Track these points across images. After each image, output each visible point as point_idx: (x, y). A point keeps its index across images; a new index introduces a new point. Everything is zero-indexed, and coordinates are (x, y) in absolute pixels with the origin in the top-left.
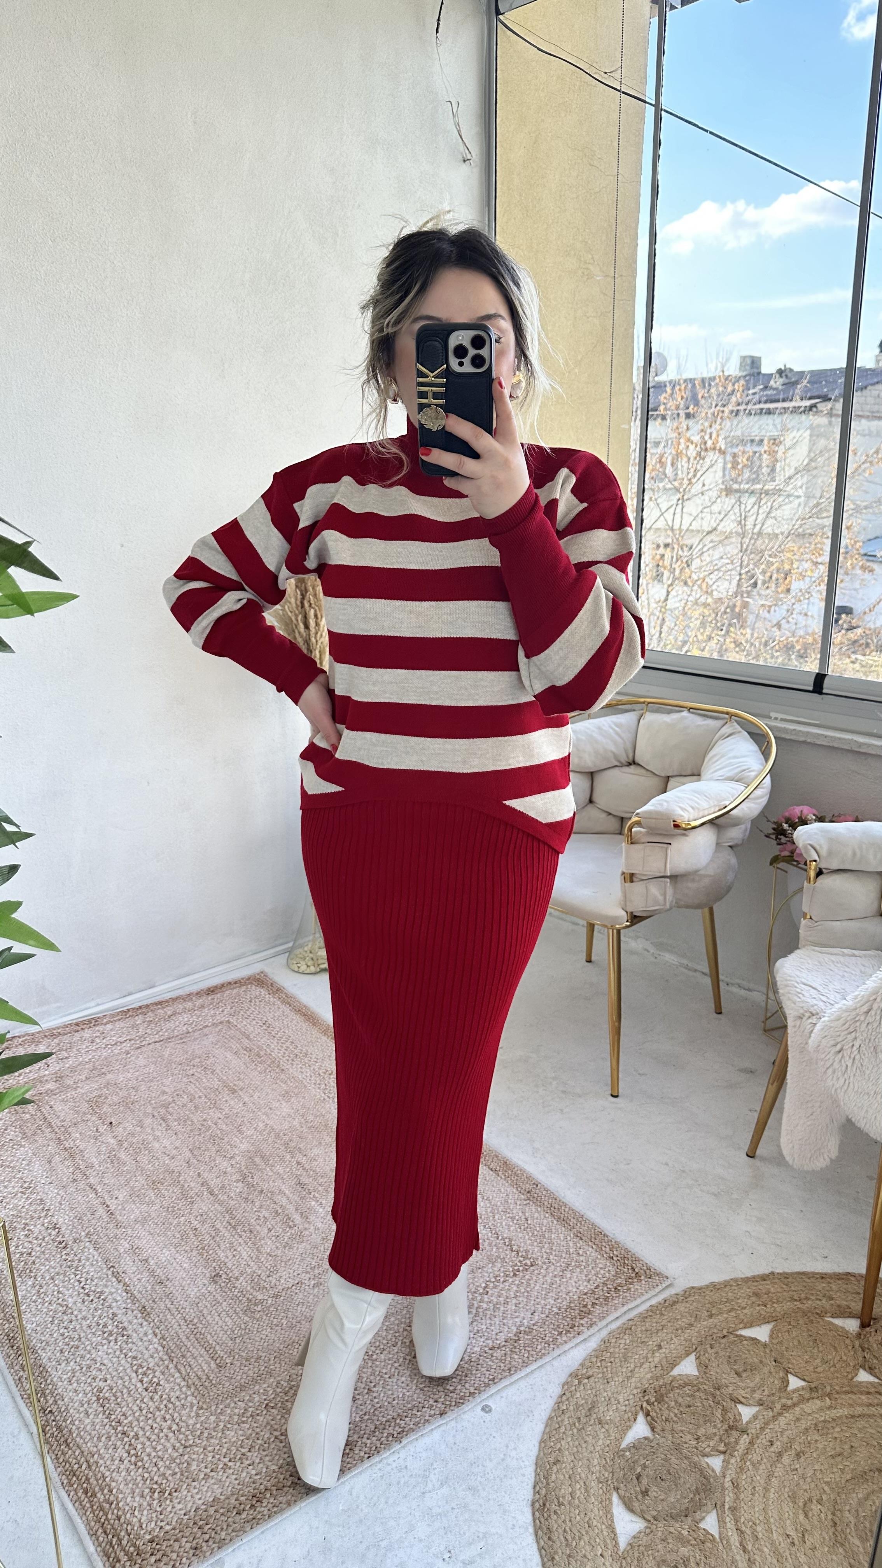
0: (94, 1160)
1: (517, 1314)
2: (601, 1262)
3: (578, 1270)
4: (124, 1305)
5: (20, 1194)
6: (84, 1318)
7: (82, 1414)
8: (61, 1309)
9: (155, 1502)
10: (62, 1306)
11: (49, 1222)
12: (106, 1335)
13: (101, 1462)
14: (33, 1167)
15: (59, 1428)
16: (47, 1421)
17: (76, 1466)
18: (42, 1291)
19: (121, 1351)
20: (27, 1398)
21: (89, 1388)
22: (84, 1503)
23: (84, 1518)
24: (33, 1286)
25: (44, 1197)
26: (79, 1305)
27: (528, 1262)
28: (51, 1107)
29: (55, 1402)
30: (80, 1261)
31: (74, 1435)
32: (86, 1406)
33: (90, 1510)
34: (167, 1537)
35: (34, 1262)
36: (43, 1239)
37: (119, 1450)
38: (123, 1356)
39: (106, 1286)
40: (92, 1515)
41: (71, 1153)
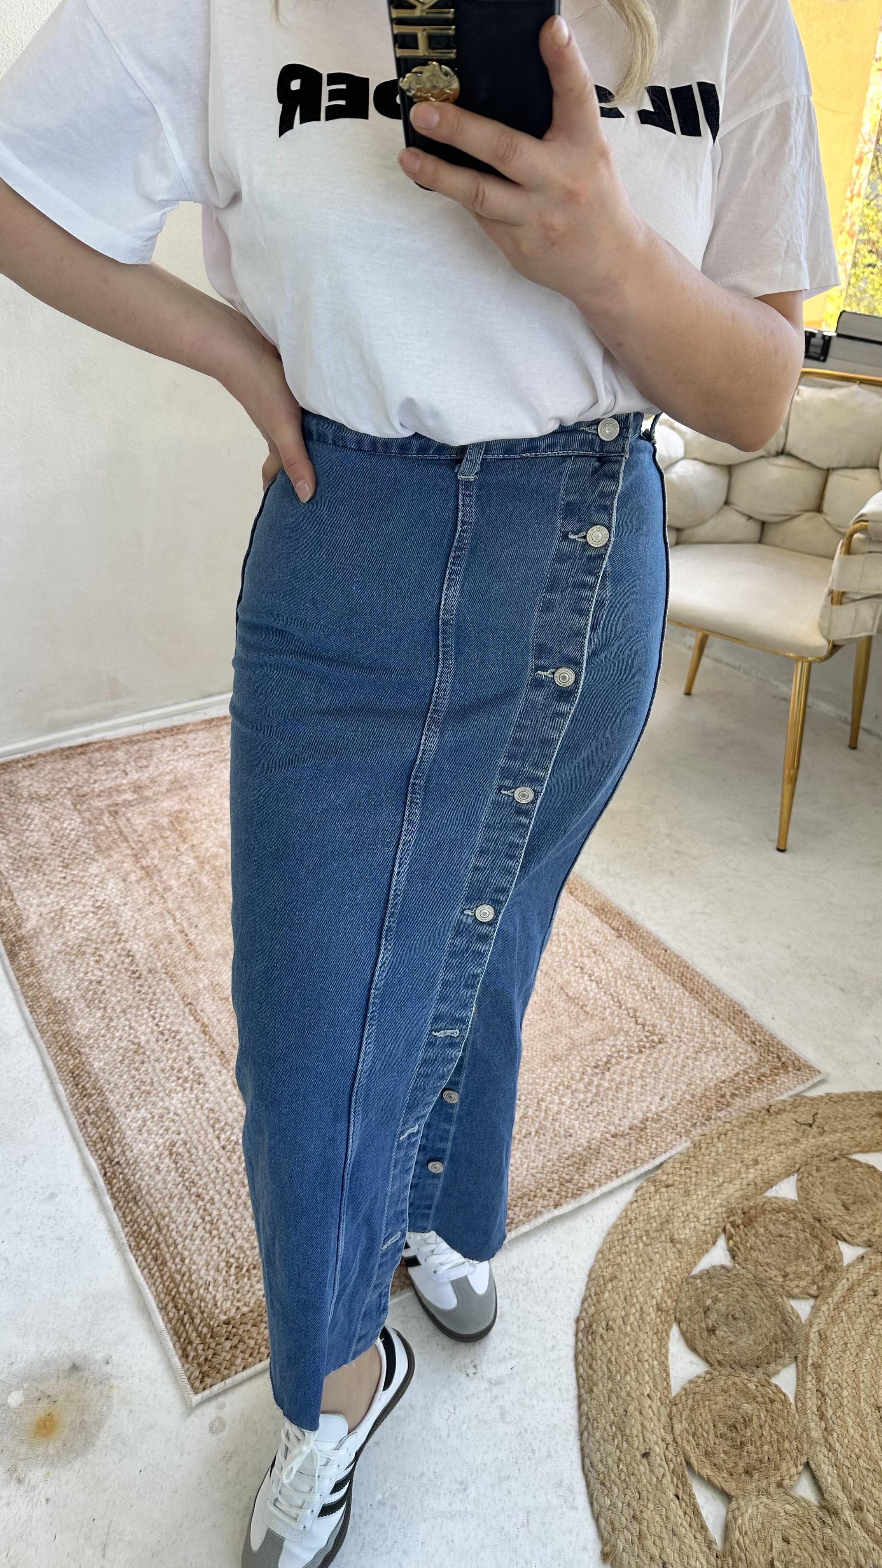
0: (173, 883)
1: (643, 1098)
2: (742, 1047)
3: (714, 1053)
4: (201, 1049)
5: (91, 915)
6: (157, 1060)
7: (153, 1170)
8: (132, 1047)
9: (232, 1278)
10: (134, 1044)
11: (123, 949)
12: (180, 1081)
13: (173, 1226)
14: (106, 884)
15: (126, 1182)
16: (114, 1173)
17: (145, 1228)
18: (112, 1024)
19: (197, 1101)
20: (92, 1145)
21: (161, 1141)
22: (153, 1271)
23: (153, 1289)
24: (103, 1018)
25: (118, 919)
26: (152, 1044)
27: (656, 1039)
28: (128, 820)
29: (123, 1152)
30: (154, 994)
31: (144, 1192)
32: (157, 1160)
33: (159, 1280)
34: (243, 1321)
35: (104, 992)
36: (116, 965)
37: (193, 1214)
38: (198, 1107)
39: (182, 1024)
40: (161, 1286)
41: (148, 872)
